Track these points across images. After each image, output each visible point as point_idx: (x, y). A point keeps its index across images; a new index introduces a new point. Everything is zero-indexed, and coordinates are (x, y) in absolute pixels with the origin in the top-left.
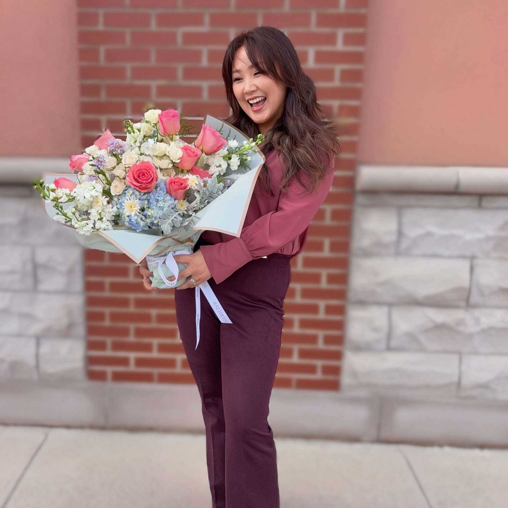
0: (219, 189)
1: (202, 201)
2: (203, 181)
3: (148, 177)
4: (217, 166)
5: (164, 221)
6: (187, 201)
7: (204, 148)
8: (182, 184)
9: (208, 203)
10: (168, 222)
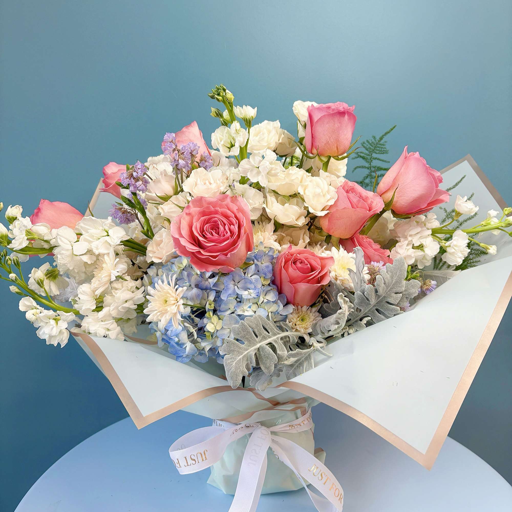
0: (406, 296)
1: (354, 319)
2: (369, 269)
3: (224, 235)
4: (413, 244)
5: (237, 346)
6: (319, 311)
7: (395, 199)
8: (313, 269)
9: (369, 324)
10: (246, 352)
